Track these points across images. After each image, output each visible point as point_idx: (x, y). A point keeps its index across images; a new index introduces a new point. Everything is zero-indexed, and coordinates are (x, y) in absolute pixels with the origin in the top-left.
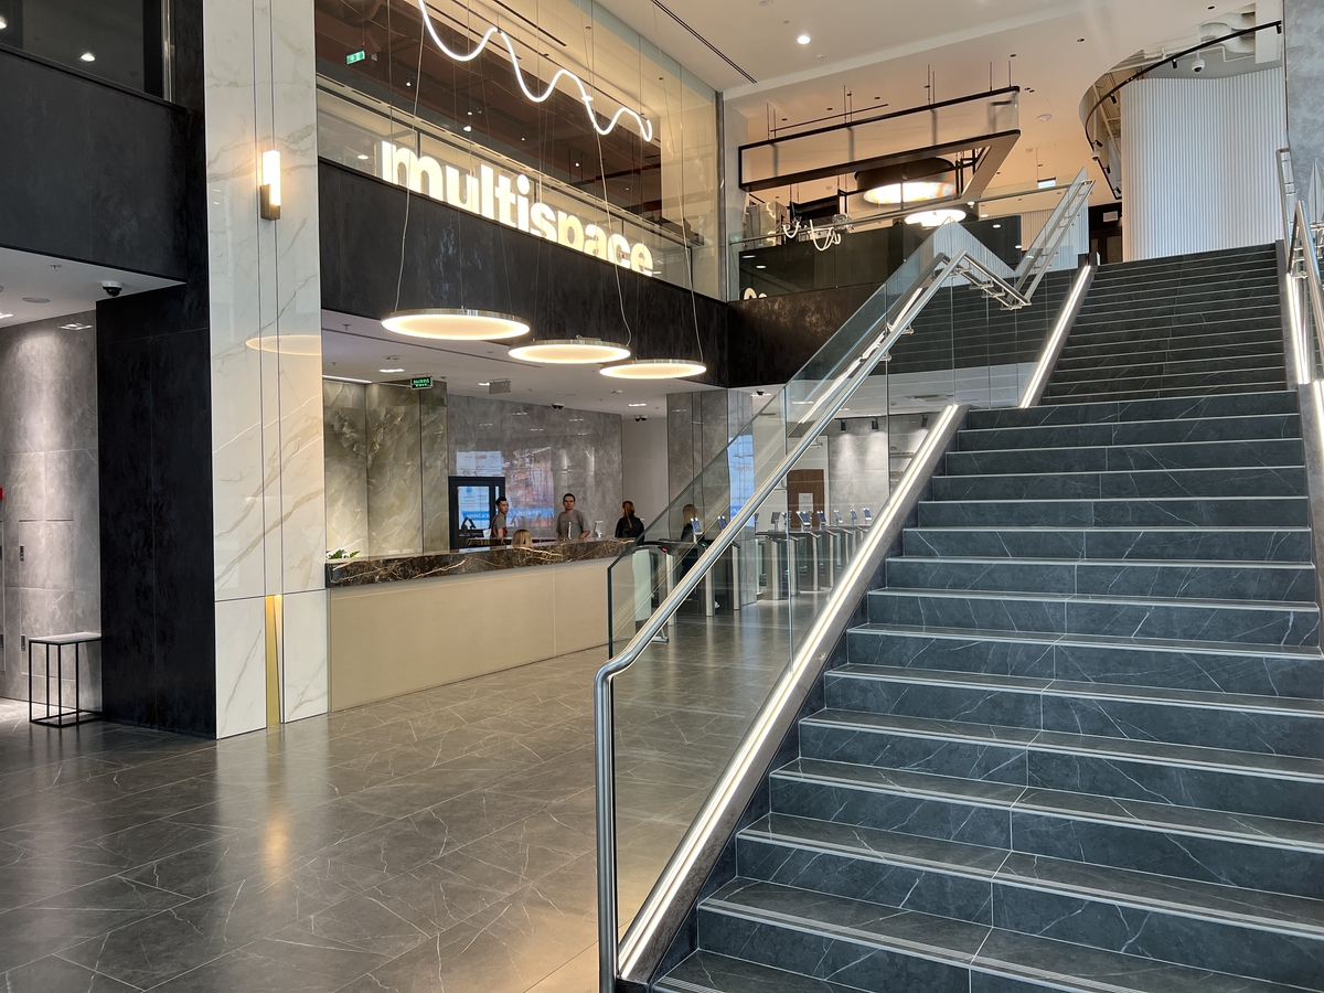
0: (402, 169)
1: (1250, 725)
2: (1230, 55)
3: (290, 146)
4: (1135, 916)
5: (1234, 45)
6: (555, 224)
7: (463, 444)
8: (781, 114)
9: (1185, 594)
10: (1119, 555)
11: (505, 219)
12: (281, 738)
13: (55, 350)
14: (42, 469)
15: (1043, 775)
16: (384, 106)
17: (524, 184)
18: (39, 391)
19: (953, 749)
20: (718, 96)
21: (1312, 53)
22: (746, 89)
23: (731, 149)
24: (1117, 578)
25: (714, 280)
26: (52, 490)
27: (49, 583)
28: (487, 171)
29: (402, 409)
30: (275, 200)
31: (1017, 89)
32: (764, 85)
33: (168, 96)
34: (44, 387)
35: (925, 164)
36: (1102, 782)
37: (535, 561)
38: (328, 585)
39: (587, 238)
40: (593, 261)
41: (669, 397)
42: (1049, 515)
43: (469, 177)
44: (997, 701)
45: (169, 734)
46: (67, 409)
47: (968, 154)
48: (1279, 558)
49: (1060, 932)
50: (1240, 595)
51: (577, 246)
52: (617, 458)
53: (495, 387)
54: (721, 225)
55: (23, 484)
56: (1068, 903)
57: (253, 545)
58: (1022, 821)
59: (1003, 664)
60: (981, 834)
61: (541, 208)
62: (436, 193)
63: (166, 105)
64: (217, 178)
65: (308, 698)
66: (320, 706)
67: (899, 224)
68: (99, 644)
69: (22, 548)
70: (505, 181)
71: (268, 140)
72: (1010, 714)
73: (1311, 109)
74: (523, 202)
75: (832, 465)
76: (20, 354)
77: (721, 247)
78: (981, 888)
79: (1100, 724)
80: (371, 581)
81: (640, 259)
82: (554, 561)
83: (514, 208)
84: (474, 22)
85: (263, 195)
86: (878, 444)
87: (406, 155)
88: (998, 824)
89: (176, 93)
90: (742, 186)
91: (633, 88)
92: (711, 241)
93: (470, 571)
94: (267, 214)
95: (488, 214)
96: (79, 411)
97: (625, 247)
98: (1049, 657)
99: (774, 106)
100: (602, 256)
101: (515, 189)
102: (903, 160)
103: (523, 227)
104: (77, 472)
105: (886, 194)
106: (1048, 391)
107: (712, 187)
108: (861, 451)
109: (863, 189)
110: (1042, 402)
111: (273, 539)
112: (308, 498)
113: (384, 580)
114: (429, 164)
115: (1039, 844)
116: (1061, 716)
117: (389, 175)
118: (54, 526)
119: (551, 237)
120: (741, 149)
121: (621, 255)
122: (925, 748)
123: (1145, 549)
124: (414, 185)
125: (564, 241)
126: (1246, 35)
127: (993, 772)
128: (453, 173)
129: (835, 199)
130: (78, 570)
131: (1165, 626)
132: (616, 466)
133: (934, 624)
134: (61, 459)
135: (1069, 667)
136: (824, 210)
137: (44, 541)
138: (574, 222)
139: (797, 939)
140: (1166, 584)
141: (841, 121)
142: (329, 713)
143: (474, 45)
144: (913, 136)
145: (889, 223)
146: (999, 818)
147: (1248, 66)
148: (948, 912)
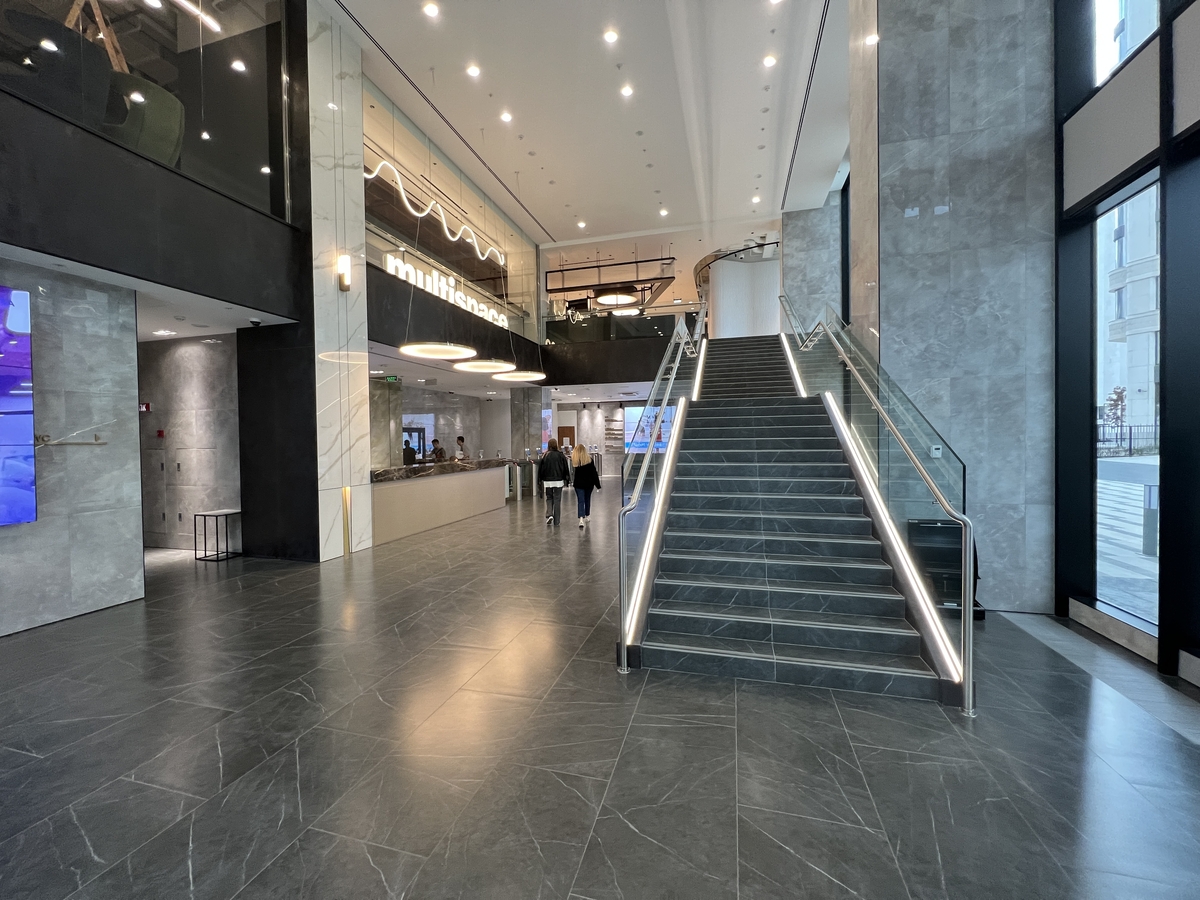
0: (397, 269)
1: (842, 524)
2: (753, 253)
3: (354, 252)
4: (825, 597)
5: (756, 250)
6: (466, 302)
7: (405, 411)
8: (565, 258)
9: (801, 476)
10: (769, 461)
11: (443, 297)
12: (350, 559)
13: (203, 354)
14: (194, 420)
15: (771, 548)
16: (389, 236)
17: (452, 281)
18: (191, 376)
19: (732, 541)
20: (537, 247)
21: (793, 257)
22: (551, 245)
23: (543, 273)
24: (774, 470)
25: (535, 334)
26: (201, 432)
27: (199, 483)
28: (435, 273)
29: (378, 392)
30: (347, 281)
31: (674, 258)
32: (560, 244)
33: (288, 219)
34: (195, 375)
35: (627, 288)
36: (794, 549)
37: (463, 469)
38: (372, 481)
39: (480, 310)
40: (481, 319)
41: (511, 389)
42: (737, 445)
43: (427, 276)
44: (744, 520)
45: (288, 562)
46: (211, 387)
47: (649, 285)
48: (830, 462)
49: (796, 607)
50: (821, 476)
51: (476, 312)
52: (478, 419)
53: (428, 382)
54: (538, 308)
55: (179, 428)
56: (800, 595)
57: (336, 461)
58: (771, 567)
59: (739, 505)
60: (755, 572)
61: (460, 294)
62: (412, 281)
63: (287, 225)
64: (317, 268)
65: (363, 540)
66: (368, 543)
67: (610, 314)
68: (239, 517)
69: (179, 465)
70: (443, 279)
71: (343, 249)
72: (749, 525)
73: (792, 280)
74: (452, 290)
75: (578, 424)
76: (177, 355)
77: (538, 319)
78: (764, 593)
79: (786, 527)
80: (392, 479)
81: (502, 322)
82: (472, 469)
83: (447, 293)
84: (424, 198)
85: (340, 278)
86: (600, 415)
87: (399, 262)
88: (761, 568)
89: (293, 218)
90: (547, 290)
91: (495, 237)
92: (534, 314)
93: (436, 474)
94: (343, 288)
95: (436, 293)
96: (221, 388)
97: (496, 316)
98: (758, 503)
99: (563, 254)
100: (485, 318)
101: (448, 284)
102: (618, 286)
103: (451, 301)
104: (220, 421)
105: (607, 300)
106: (703, 392)
107: (533, 288)
108: (592, 418)
109: (597, 296)
110: (702, 398)
111: (346, 457)
112: (362, 437)
113: (397, 479)
114: (409, 267)
115: (776, 574)
116: (770, 526)
117: (391, 270)
118: (202, 451)
119: (463, 306)
120: (547, 273)
121: (494, 319)
122: (721, 541)
123: (781, 459)
124: (402, 276)
125: (469, 310)
126: (761, 246)
127: (751, 548)
128: (420, 274)
129: (586, 300)
130: (221, 474)
131: (798, 489)
132: (477, 423)
133: (703, 490)
134: (208, 415)
135: (766, 505)
136: (580, 305)
137: (195, 460)
138: (474, 302)
139: (696, 621)
140: (793, 472)
141: (595, 264)
142: (374, 546)
143: (422, 210)
144: (627, 275)
145: (605, 314)
146: (761, 567)
147: (760, 259)
148: (750, 604)
